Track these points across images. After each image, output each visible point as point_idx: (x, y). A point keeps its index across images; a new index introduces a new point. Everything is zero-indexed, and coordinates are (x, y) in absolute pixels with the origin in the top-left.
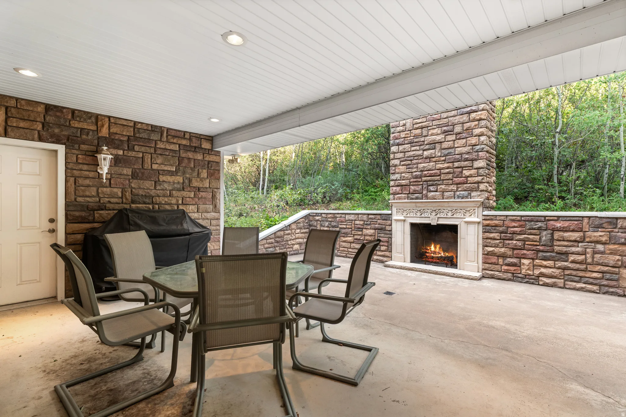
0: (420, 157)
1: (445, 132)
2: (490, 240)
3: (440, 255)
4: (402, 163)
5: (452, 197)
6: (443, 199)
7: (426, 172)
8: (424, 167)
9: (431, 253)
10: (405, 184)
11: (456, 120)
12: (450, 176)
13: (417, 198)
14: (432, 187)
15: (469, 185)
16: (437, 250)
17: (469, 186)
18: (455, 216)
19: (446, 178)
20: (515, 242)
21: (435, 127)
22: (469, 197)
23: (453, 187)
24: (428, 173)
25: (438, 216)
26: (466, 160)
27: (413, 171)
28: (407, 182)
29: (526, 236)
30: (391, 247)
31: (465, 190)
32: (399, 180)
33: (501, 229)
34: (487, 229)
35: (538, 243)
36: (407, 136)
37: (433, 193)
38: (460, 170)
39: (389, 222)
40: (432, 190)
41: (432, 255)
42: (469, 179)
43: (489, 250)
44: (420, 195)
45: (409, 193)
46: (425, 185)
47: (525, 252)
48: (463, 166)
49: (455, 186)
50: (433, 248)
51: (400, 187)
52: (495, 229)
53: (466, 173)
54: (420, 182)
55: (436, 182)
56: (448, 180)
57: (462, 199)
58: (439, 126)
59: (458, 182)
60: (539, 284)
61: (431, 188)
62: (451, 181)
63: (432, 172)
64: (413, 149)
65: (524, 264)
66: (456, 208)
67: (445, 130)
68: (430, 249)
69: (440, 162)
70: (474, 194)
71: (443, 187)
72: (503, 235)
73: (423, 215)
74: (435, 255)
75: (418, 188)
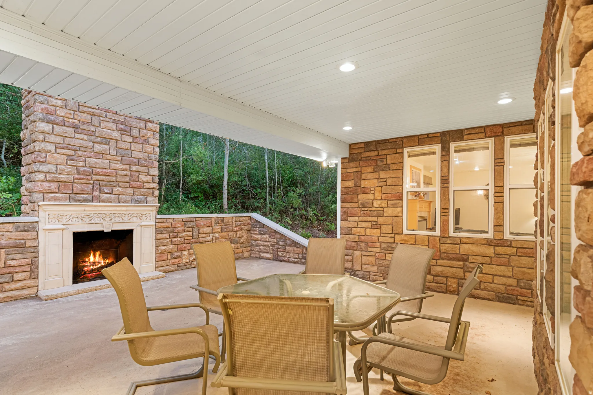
0: (89, 150)
1: (121, 130)
2: (162, 240)
3: (100, 265)
4: (59, 151)
5: (129, 201)
6: (119, 202)
7: (99, 170)
8: (96, 163)
9: (90, 266)
10: (65, 180)
11: (133, 122)
12: (128, 179)
13: (85, 200)
14: (107, 188)
15: (146, 190)
16: (97, 259)
17: (146, 192)
18: (131, 220)
19: (123, 180)
20: (179, 239)
21: (110, 120)
22: (145, 201)
23: (131, 190)
24: (102, 172)
25: (113, 221)
26: (143, 166)
27: (79, 165)
28: (70, 178)
29: (185, 233)
30: (36, 270)
31: (142, 195)
32: (54, 173)
33: (170, 229)
34: (159, 231)
35: (191, 238)
36: (68, 115)
37: (107, 195)
38: (137, 174)
39: (35, 233)
40: (106, 191)
41: (91, 267)
42: (145, 184)
43: (162, 249)
44: (90, 197)
45: (72, 193)
46: (97, 184)
47: (184, 245)
48: (140, 171)
49: (132, 190)
50: (92, 259)
51: (56, 184)
52: (166, 230)
53: (143, 178)
54: (89, 180)
55: (111, 183)
56: (124, 182)
57: (139, 203)
58: (114, 121)
59: (135, 186)
60: (192, 268)
61: (106, 190)
62: (128, 184)
63: (106, 171)
64: (77, 136)
65: (184, 255)
66: (133, 212)
67: (121, 128)
68: (89, 260)
69: (115, 162)
70: (149, 199)
71: (121, 190)
72: (171, 234)
73: (92, 221)
74: (94, 268)
75: (88, 187)
